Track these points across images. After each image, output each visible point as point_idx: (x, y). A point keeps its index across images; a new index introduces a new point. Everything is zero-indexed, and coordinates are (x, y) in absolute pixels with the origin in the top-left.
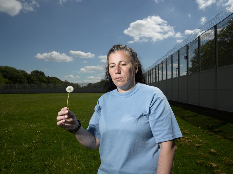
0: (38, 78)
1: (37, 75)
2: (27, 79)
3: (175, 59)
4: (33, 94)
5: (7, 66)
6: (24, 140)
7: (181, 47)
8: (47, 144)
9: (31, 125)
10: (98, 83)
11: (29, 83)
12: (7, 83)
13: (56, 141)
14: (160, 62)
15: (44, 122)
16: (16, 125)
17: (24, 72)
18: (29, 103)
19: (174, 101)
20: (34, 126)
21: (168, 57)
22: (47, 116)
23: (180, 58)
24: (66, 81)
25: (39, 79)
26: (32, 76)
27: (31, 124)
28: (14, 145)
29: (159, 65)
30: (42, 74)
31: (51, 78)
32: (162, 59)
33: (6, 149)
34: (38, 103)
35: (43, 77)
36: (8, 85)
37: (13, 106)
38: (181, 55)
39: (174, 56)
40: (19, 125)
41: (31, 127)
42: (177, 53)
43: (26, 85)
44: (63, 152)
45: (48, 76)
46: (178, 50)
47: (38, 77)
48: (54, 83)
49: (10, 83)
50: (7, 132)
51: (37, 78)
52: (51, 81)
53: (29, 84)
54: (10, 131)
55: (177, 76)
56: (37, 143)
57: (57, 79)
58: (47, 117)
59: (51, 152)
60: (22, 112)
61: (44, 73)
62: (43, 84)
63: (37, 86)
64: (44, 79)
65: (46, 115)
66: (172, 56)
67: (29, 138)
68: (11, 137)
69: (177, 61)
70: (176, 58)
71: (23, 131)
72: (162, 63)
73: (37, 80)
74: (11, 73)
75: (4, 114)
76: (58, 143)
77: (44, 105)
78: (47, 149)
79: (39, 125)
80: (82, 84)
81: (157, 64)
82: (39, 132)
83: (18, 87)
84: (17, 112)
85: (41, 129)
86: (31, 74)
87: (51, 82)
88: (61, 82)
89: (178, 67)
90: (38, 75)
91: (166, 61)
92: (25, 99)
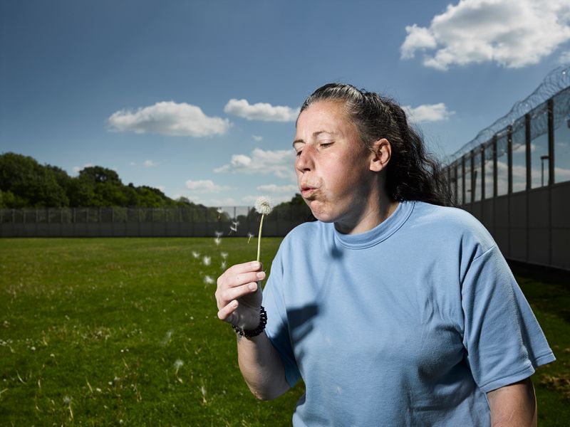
0: (100, 191)
1: (98, 180)
2: (68, 194)
3: (539, 128)
4: (86, 240)
5: (12, 154)
6: (89, 372)
7: (558, 90)
8: (156, 386)
9: (100, 332)
10: (283, 205)
11: (73, 205)
12: (9, 205)
13: (181, 380)
14: (486, 138)
15: (135, 325)
16: (57, 329)
17: (60, 170)
18: (80, 266)
19: (537, 263)
20: (107, 333)
21: (513, 120)
22: (139, 306)
23: (556, 125)
24: (183, 199)
25: (104, 191)
26: (81, 183)
27: (98, 327)
28: (62, 386)
29: (483, 146)
30: (112, 176)
31: (138, 189)
32: (494, 127)
33: (43, 397)
34: (107, 266)
35: (115, 187)
36: (14, 210)
37: (34, 274)
38: (558, 116)
39: (536, 118)
40: (64, 330)
41: (99, 337)
42: (545, 109)
43: (66, 211)
44: (206, 410)
45: (131, 185)
46: (548, 97)
47: (101, 188)
48: (149, 206)
49: (19, 206)
50: (34, 348)
51: (96, 191)
52: (139, 198)
53: (75, 209)
54: (45, 347)
55: (546, 184)
56: (127, 382)
57: (157, 192)
58: (142, 308)
59: (172, 409)
60: (66, 292)
61: (117, 176)
62: (116, 209)
63: (96, 214)
64: (119, 194)
65: (136, 305)
66: (527, 117)
67: (101, 369)
68: (49, 363)
69: (544, 133)
70: (541, 125)
71: (78, 347)
72: (494, 141)
73: (97, 195)
74: (22, 175)
75: (15, 297)
76: (186, 386)
77: (124, 274)
78: (159, 400)
79: (123, 334)
80: (235, 208)
81: (477, 144)
82: (125, 351)
83: (41, 218)
84: (50, 293)
85: (130, 343)
86: (80, 177)
87: (139, 202)
88: (169, 201)
89: (547, 154)
90: (100, 181)
91: (509, 136)
92: (65, 255)
